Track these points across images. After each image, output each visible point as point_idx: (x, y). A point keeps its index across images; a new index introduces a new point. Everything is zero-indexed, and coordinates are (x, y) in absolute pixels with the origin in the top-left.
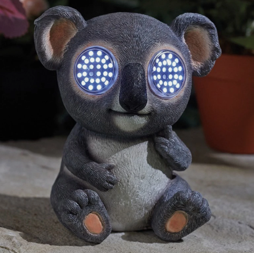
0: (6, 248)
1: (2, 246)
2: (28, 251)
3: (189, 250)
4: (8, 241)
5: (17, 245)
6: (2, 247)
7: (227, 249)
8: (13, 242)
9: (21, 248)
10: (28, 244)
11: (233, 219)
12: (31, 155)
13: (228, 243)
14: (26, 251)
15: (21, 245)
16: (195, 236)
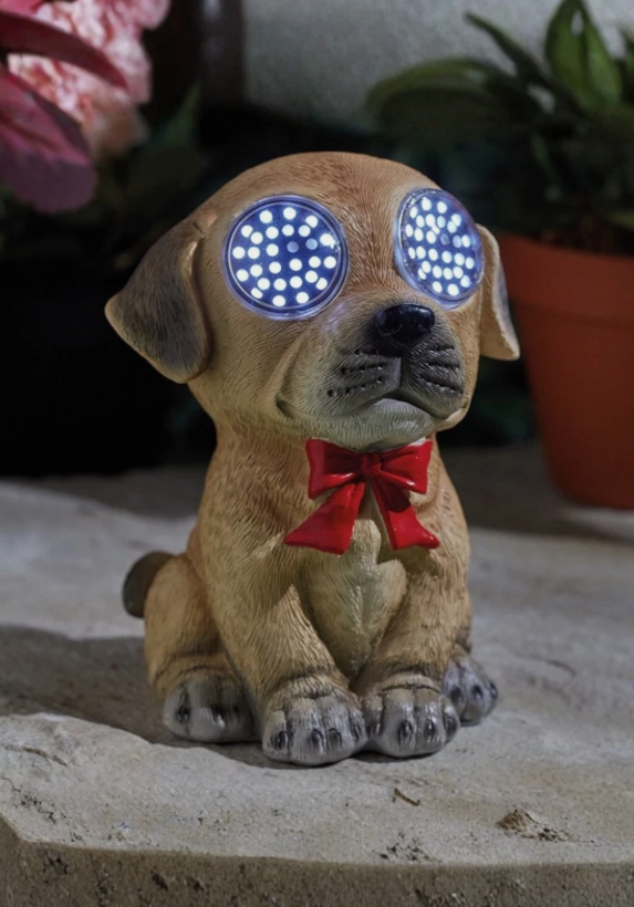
0: (38, 752)
1: (29, 747)
2: (95, 759)
3: (508, 757)
4: (43, 733)
5: (67, 745)
6: (29, 750)
7: (603, 755)
8: (56, 738)
9: (77, 752)
10: (94, 743)
11: (620, 676)
12: (104, 514)
13: (607, 740)
14: (91, 759)
15: (77, 744)
16: (524, 722)
